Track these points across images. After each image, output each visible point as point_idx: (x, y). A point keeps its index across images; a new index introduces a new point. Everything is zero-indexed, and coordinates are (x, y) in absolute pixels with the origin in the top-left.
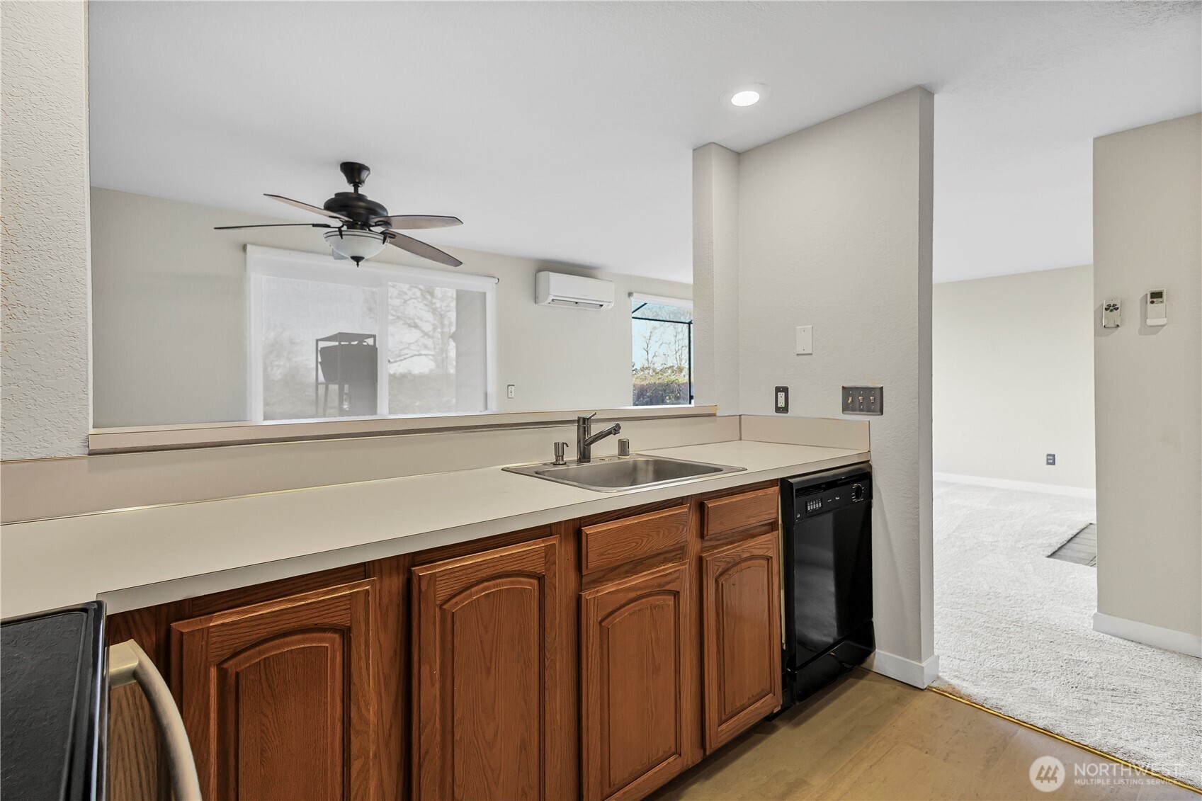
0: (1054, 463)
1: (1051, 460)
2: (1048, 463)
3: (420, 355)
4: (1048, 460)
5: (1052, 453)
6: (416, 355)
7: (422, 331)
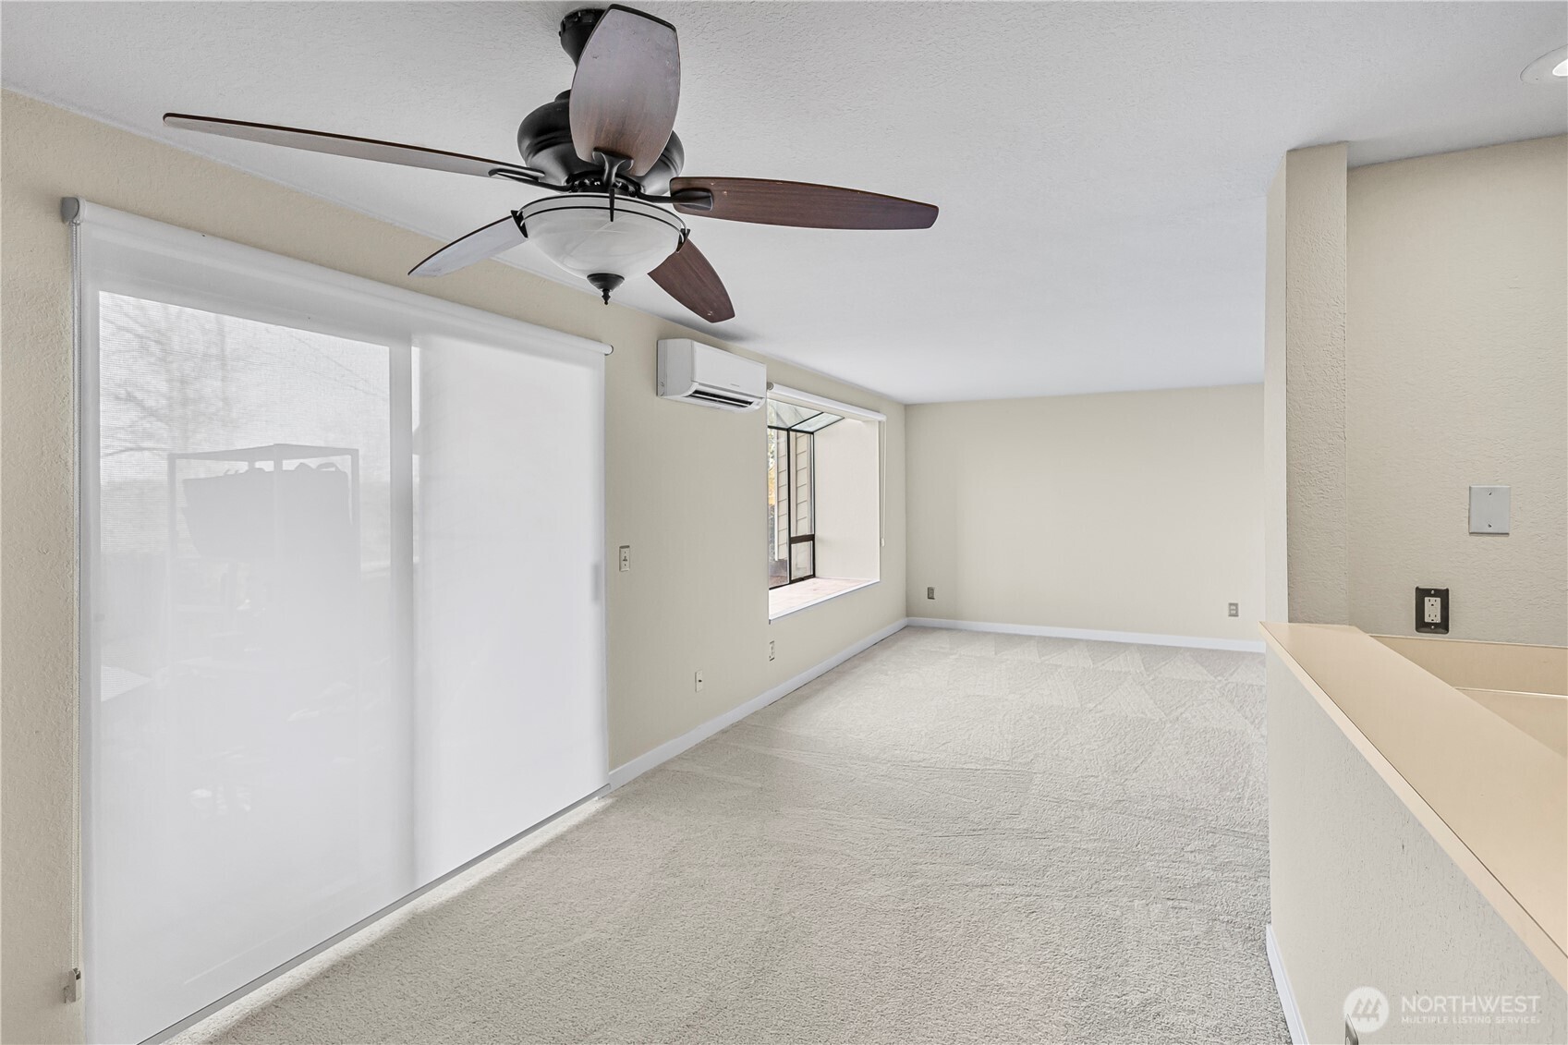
0: (1236, 615)
1: (1234, 610)
2: (1231, 615)
3: (142, 449)
4: (1230, 610)
5: (1235, 602)
6: (132, 449)
7: (144, 408)
